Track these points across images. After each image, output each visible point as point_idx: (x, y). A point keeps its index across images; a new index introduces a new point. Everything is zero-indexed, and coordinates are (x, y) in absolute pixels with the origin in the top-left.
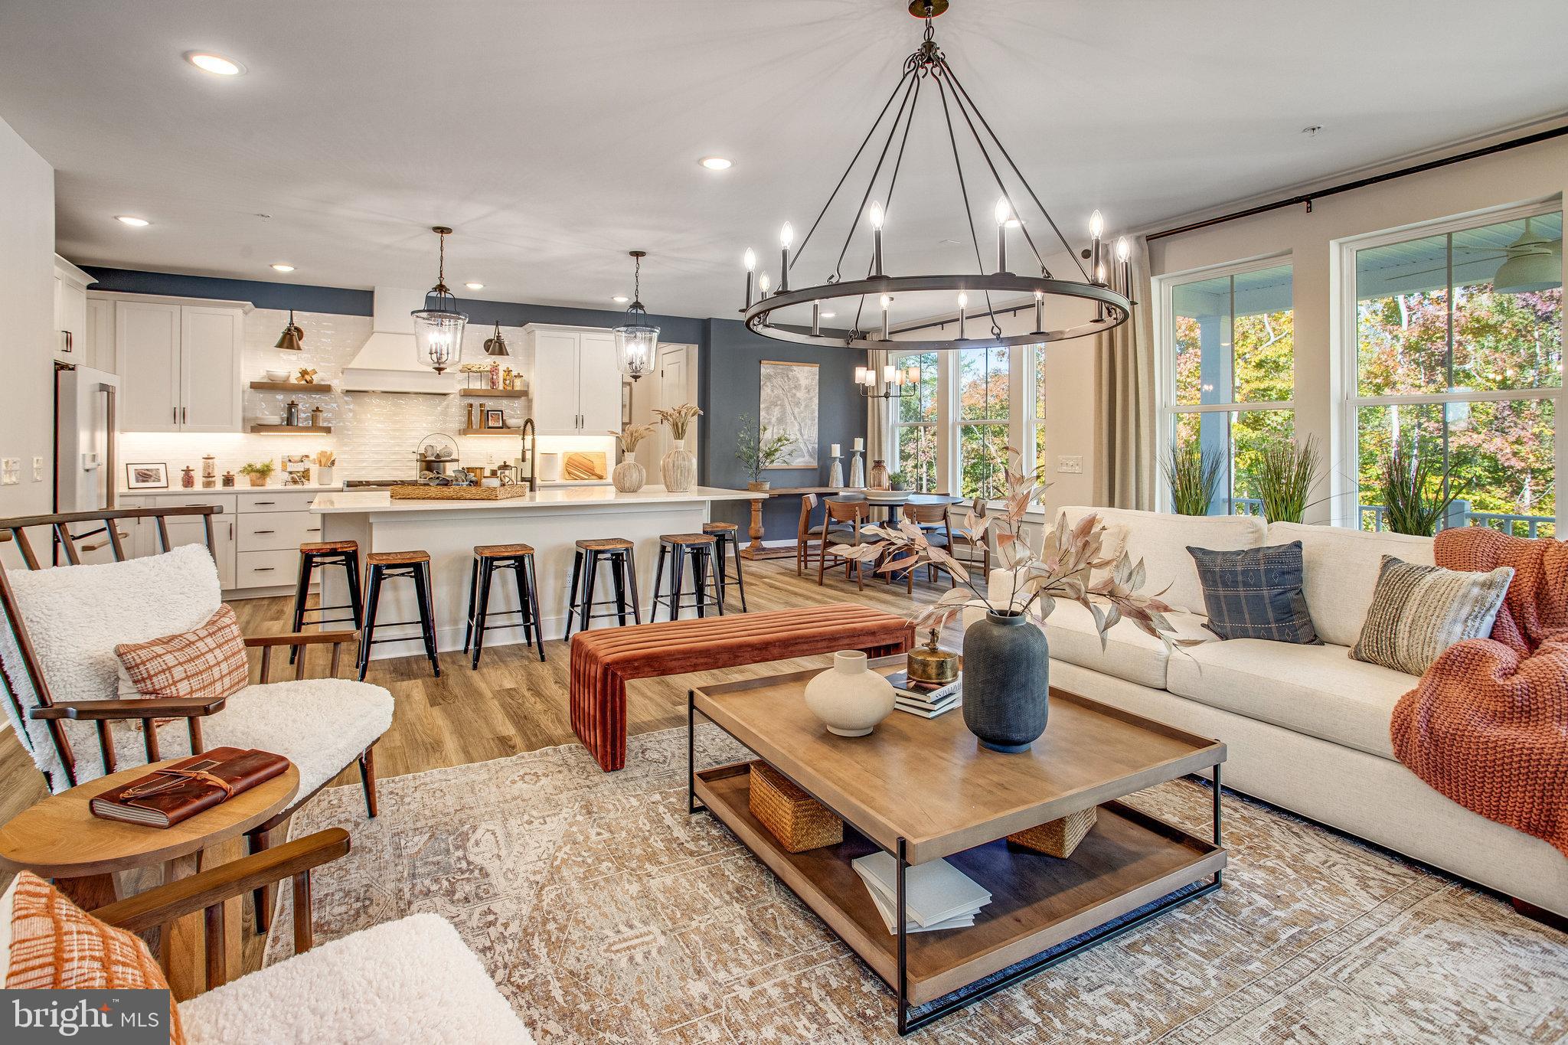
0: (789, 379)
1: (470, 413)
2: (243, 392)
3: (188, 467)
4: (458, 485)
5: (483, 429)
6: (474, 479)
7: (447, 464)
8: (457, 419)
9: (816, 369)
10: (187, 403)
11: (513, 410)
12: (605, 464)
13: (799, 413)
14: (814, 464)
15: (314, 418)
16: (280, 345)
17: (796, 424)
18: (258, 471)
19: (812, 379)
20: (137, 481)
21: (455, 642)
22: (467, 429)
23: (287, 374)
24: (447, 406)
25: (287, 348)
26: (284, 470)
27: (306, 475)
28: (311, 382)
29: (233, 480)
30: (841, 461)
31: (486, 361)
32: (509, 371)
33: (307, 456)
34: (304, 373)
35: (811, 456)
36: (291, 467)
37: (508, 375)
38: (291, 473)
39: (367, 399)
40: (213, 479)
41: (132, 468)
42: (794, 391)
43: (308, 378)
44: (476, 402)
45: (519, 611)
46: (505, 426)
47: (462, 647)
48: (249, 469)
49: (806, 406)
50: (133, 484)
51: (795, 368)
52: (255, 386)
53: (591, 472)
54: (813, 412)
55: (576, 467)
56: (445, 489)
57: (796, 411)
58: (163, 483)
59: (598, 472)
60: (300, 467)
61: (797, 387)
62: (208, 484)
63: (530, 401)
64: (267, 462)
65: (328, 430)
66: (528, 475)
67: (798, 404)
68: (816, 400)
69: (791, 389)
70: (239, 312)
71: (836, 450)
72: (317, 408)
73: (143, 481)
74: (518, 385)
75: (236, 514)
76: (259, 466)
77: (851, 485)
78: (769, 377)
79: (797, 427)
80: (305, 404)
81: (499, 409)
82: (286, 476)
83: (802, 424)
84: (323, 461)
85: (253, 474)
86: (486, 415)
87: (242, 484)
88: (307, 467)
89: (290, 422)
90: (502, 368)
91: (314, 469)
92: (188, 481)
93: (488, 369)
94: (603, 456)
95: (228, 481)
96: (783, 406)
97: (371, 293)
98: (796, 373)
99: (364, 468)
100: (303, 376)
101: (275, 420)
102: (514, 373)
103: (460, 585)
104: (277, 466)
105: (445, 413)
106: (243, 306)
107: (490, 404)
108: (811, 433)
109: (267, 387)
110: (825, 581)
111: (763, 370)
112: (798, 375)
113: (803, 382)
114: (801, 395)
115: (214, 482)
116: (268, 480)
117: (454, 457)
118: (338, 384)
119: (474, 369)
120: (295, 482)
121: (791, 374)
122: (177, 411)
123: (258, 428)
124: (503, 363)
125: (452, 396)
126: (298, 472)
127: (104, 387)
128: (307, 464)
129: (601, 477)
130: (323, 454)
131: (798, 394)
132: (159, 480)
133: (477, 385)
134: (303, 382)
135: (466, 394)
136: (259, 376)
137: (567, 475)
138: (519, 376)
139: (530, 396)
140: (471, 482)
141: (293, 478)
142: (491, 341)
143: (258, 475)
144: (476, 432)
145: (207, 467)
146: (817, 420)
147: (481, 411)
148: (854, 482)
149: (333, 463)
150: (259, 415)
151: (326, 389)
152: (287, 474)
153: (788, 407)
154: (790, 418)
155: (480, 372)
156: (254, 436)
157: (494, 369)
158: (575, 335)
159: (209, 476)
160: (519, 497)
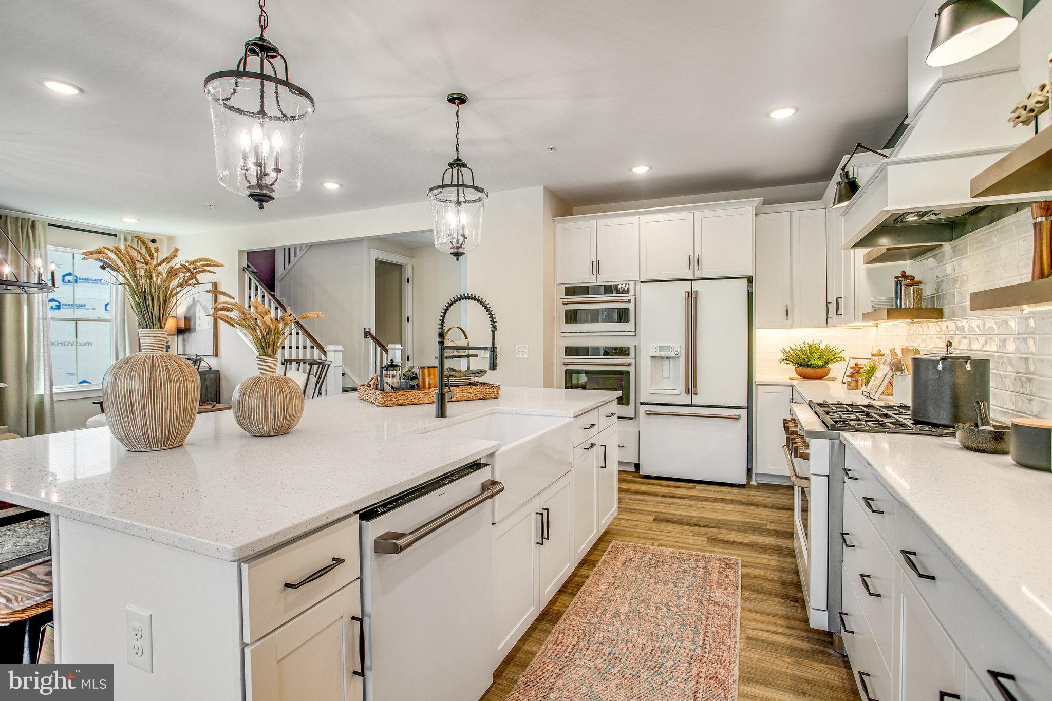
160: (369, 403)
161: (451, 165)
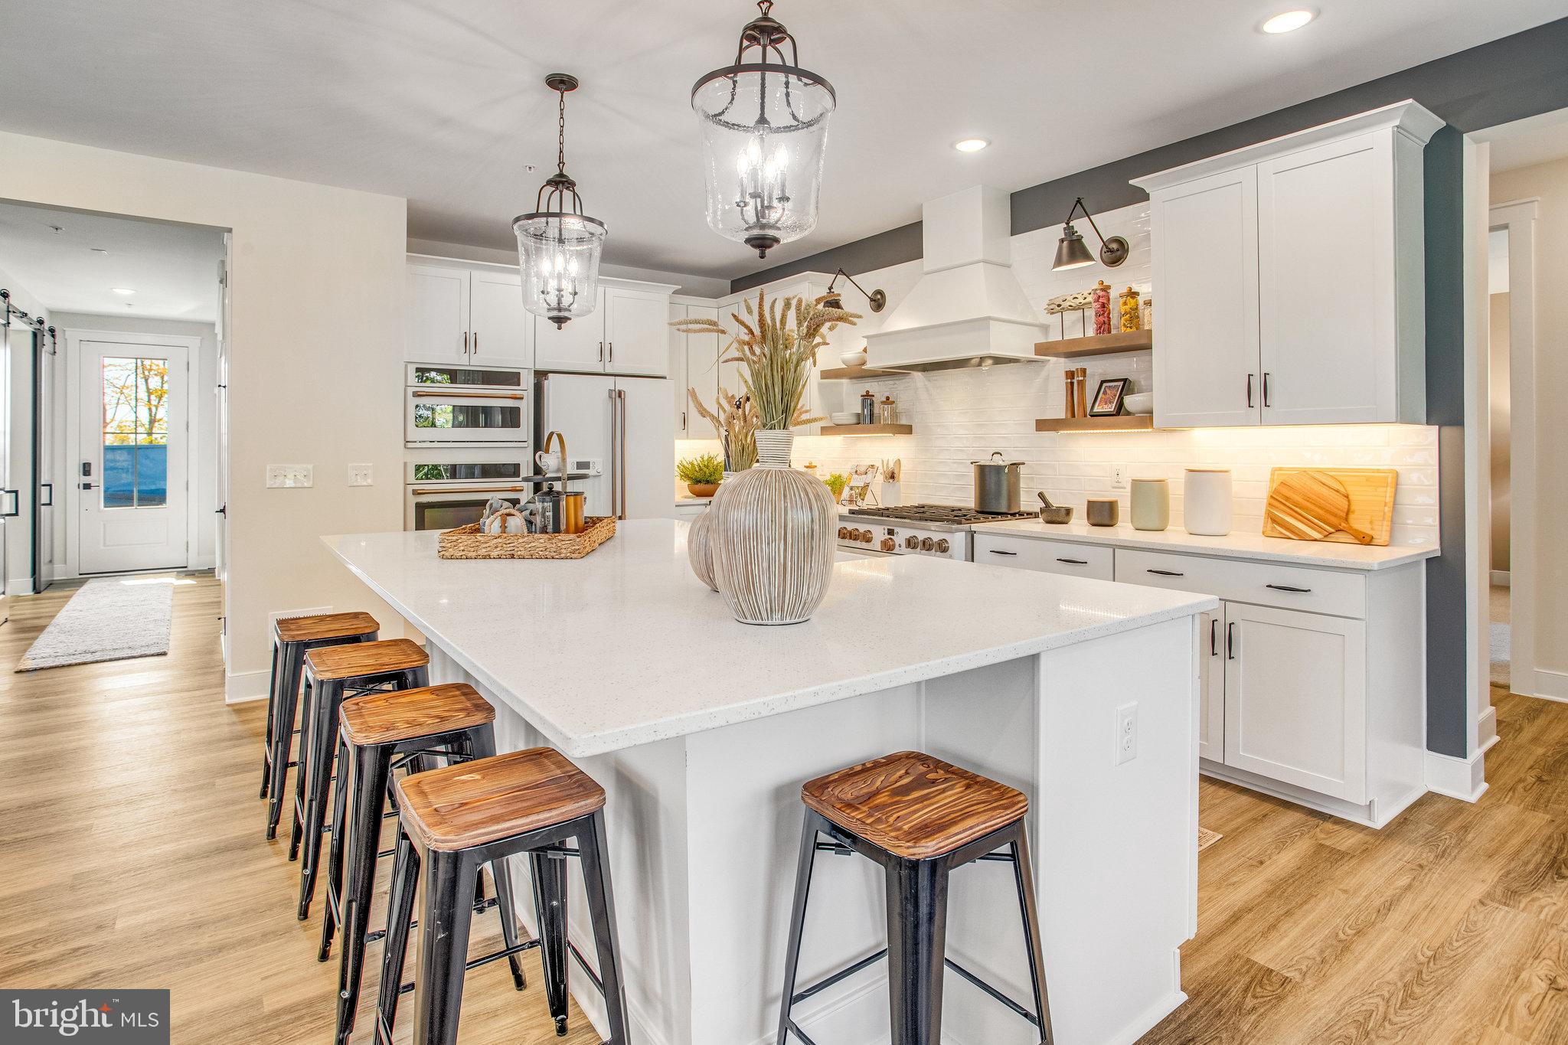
1: (1071, 389)
5: (1088, 419)
22: (1071, 419)
24: (1047, 379)
26: (847, 484)
27: (863, 492)
32: (1132, 295)
33: (874, 466)
36: (855, 481)
37: (1128, 303)
38: (851, 488)
53: (1336, 520)
55: (1295, 508)
70: (806, 286)
72: (888, 398)
74: (1148, 321)
89: (862, 421)
91: (874, 483)
93: (1093, 297)
94: (1387, 479)
101: (843, 417)
106: (807, 278)
119: (1065, 305)
123: (836, 429)
126: (858, 487)
128: (868, 478)
130: (889, 463)
137: (1268, 527)
157: (1104, 294)
158: (1243, 173)
161: (549, 183)
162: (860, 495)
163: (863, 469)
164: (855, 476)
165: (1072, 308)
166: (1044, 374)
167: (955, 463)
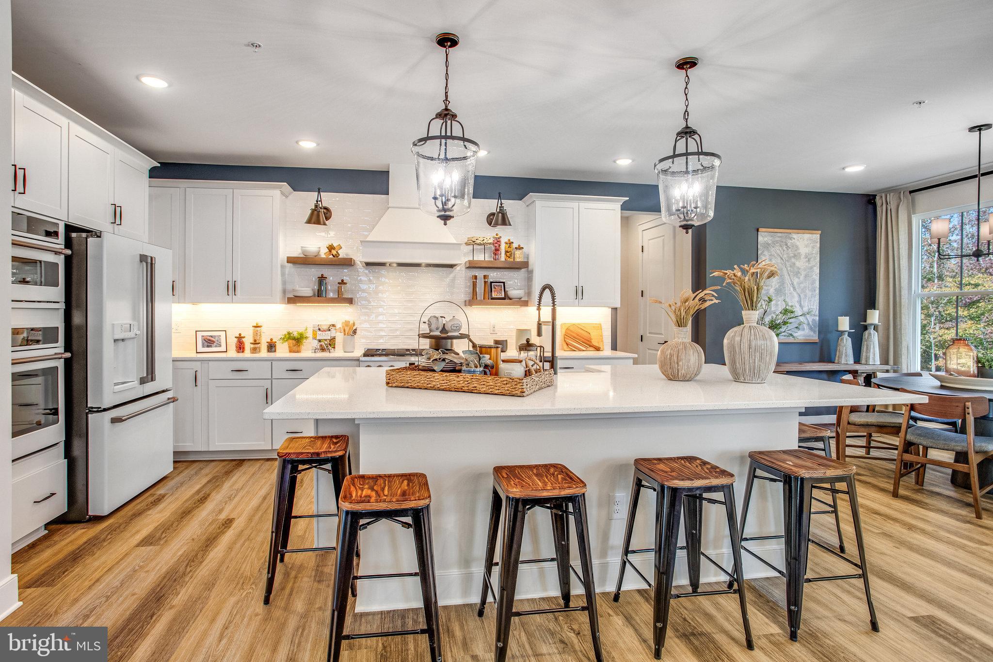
0: (788, 247)
1: (474, 285)
2: (283, 267)
3: (240, 334)
4: (469, 372)
5: (487, 300)
6: (489, 362)
7: (455, 341)
8: (462, 292)
9: (816, 236)
10: (238, 277)
11: (514, 283)
12: (601, 336)
13: (799, 284)
14: (815, 337)
15: (339, 291)
16: (309, 221)
17: (795, 294)
18: (294, 339)
19: (813, 247)
20: (203, 346)
21: (466, 592)
22: (472, 301)
23: (317, 249)
24: (454, 278)
25: (314, 223)
26: (314, 338)
27: (332, 343)
28: (337, 255)
29: (275, 346)
30: (850, 335)
31: (488, 234)
32: (510, 243)
33: (333, 325)
34: (331, 248)
35: (811, 329)
36: (321, 336)
37: (509, 247)
38: (320, 341)
39: (383, 271)
40: (258, 345)
41: (200, 334)
42: (793, 260)
43: (334, 252)
44: (480, 274)
45: (552, 560)
46: (506, 297)
47: (476, 599)
48: (289, 337)
49: (806, 276)
50: (200, 349)
51: (794, 236)
52: (291, 260)
53: (588, 343)
54: (813, 282)
55: (574, 339)
56: (453, 376)
57: (796, 281)
58: (223, 348)
59: (595, 343)
60: (327, 336)
61: (797, 256)
62: (254, 350)
63: (530, 273)
64: (301, 330)
65: (350, 301)
66: (548, 354)
67: (797, 274)
68: (817, 270)
69: (790, 258)
70: (277, 193)
71: (844, 323)
72: (342, 281)
73: (208, 346)
74: (519, 257)
75: (272, 379)
76: (296, 335)
77: (863, 361)
78: (767, 246)
79: (796, 299)
80: (333, 276)
81: (502, 281)
82: (315, 344)
83: (802, 296)
84: (347, 329)
85: (291, 341)
86: (490, 286)
87: (283, 351)
88: (333, 335)
89: (319, 295)
90: (503, 240)
91: (340, 338)
92: (240, 347)
93: (491, 241)
94: (599, 327)
95: (271, 347)
96: (782, 276)
97: (387, 173)
98: (795, 241)
99: (382, 337)
100: (330, 251)
101: (307, 291)
102: (515, 245)
103: (472, 512)
104: (310, 334)
105: (452, 284)
106: (280, 187)
107: (493, 276)
108: (812, 304)
109: (302, 261)
110: (901, 492)
111: (760, 239)
112: (798, 243)
113: (803, 250)
114: (800, 264)
115: (260, 348)
116: (303, 347)
117: (464, 331)
118: (359, 258)
119: (478, 242)
120: (323, 349)
121: (790, 242)
122: (230, 284)
123: (295, 299)
124: (505, 234)
125: (458, 268)
126: (326, 340)
127: (143, 258)
128: (333, 333)
129: (598, 349)
130: (347, 323)
131: (798, 264)
132: (220, 346)
133: (480, 257)
134: (331, 256)
135: (472, 266)
136: (296, 253)
137: (565, 346)
138: (519, 248)
139: (530, 268)
140: (486, 366)
141: (321, 345)
142: (493, 214)
143: (294, 342)
144: (481, 303)
145: (256, 334)
146: (817, 291)
147: (485, 282)
148: (867, 358)
149: (355, 332)
150: (297, 288)
151: (348, 263)
152: (316, 342)
153: (787, 277)
154: (789, 289)
155: (484, 244)
156: (291, 307)
157: (497, 241)
158: (574, 205)
159: (255, 342)
160: (547, 389)
162: (330, 345)
163: (325, 328)
164: (319, 332)
165: (480, 244)
166: (452, 276)
167: (389, 323)
